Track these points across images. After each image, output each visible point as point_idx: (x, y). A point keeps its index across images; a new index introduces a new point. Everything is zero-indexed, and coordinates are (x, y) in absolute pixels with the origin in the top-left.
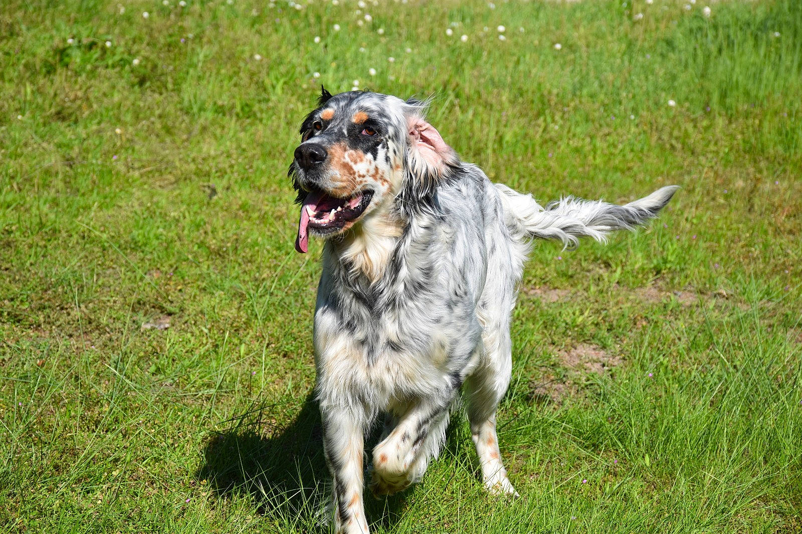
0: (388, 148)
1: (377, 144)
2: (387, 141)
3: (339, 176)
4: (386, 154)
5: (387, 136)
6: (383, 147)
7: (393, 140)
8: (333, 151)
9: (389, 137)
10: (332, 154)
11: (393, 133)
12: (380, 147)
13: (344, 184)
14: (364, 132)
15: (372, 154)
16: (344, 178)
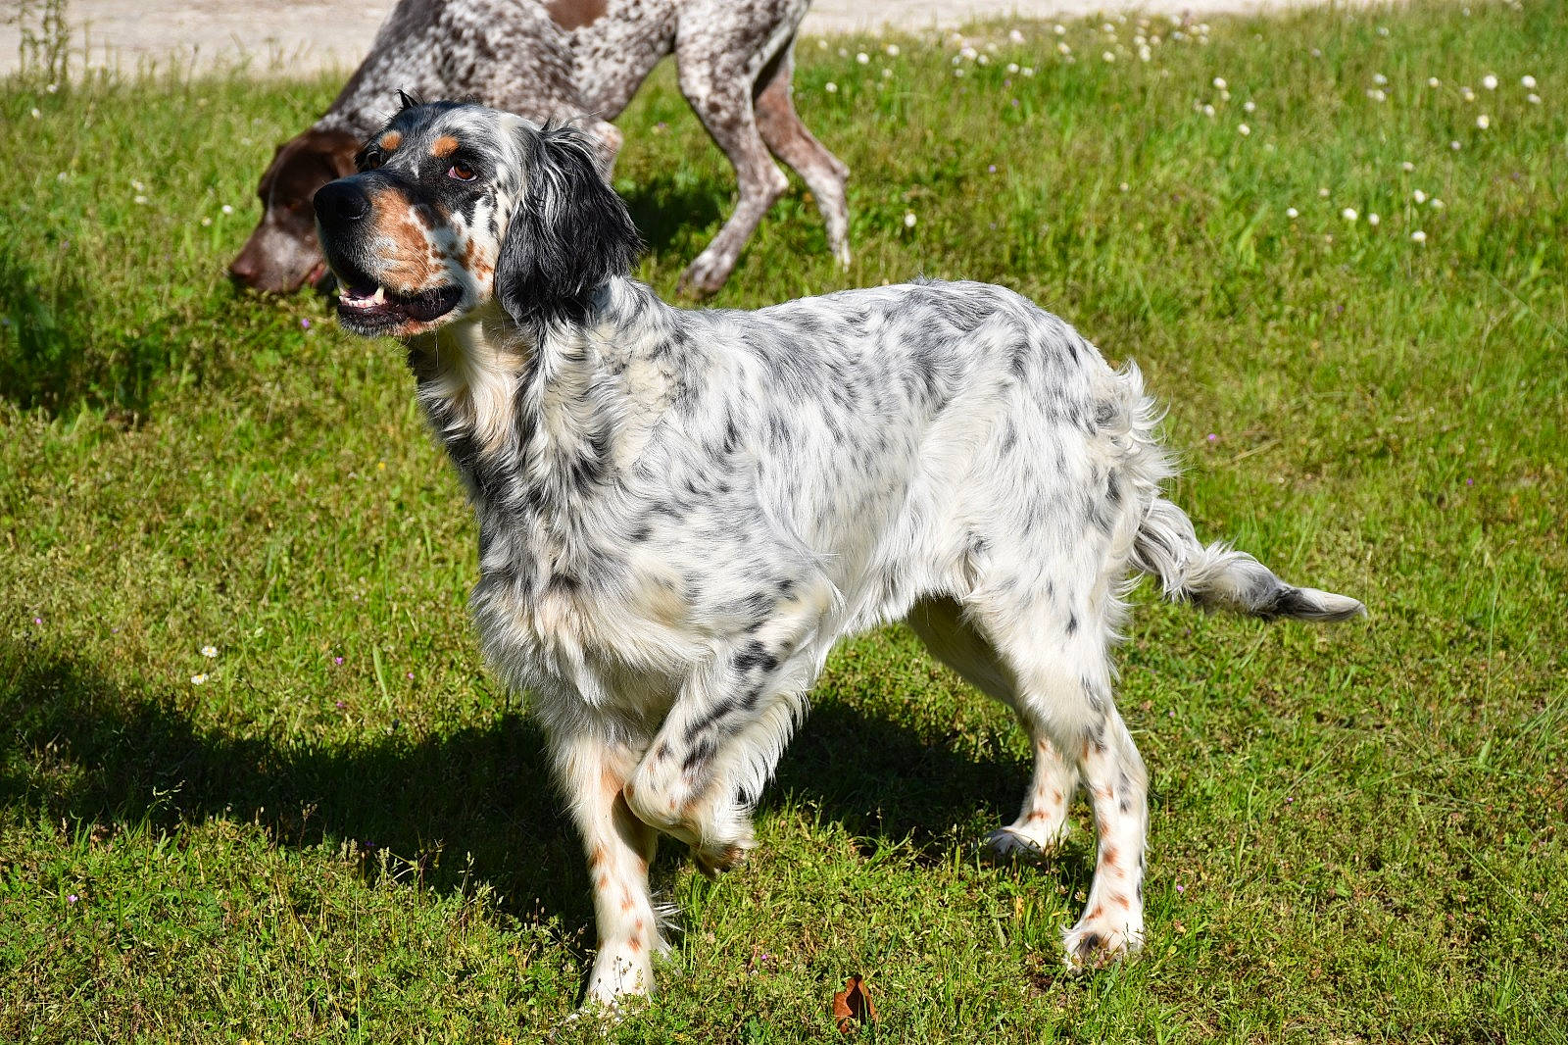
0: (495, 206)
1: (476, 196)
2: (495, 192)
3: (394, 249)
4: (491, 217)
5: (494, 183)
6: (487, 204)
7: (506, 192)
8: (383, 201)
9: (499, 185)
10: (380, 207)
11: (507, 177)
12: (479, 203)
13: (404, 264)
14: (452, 172)
15: (464, 213)
16: (405, 253)
